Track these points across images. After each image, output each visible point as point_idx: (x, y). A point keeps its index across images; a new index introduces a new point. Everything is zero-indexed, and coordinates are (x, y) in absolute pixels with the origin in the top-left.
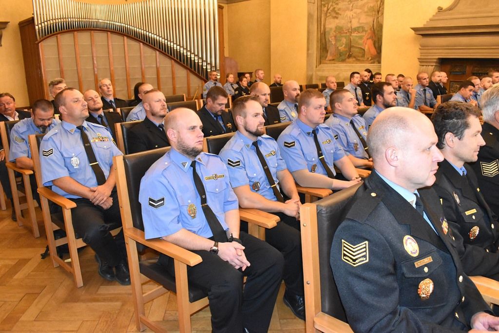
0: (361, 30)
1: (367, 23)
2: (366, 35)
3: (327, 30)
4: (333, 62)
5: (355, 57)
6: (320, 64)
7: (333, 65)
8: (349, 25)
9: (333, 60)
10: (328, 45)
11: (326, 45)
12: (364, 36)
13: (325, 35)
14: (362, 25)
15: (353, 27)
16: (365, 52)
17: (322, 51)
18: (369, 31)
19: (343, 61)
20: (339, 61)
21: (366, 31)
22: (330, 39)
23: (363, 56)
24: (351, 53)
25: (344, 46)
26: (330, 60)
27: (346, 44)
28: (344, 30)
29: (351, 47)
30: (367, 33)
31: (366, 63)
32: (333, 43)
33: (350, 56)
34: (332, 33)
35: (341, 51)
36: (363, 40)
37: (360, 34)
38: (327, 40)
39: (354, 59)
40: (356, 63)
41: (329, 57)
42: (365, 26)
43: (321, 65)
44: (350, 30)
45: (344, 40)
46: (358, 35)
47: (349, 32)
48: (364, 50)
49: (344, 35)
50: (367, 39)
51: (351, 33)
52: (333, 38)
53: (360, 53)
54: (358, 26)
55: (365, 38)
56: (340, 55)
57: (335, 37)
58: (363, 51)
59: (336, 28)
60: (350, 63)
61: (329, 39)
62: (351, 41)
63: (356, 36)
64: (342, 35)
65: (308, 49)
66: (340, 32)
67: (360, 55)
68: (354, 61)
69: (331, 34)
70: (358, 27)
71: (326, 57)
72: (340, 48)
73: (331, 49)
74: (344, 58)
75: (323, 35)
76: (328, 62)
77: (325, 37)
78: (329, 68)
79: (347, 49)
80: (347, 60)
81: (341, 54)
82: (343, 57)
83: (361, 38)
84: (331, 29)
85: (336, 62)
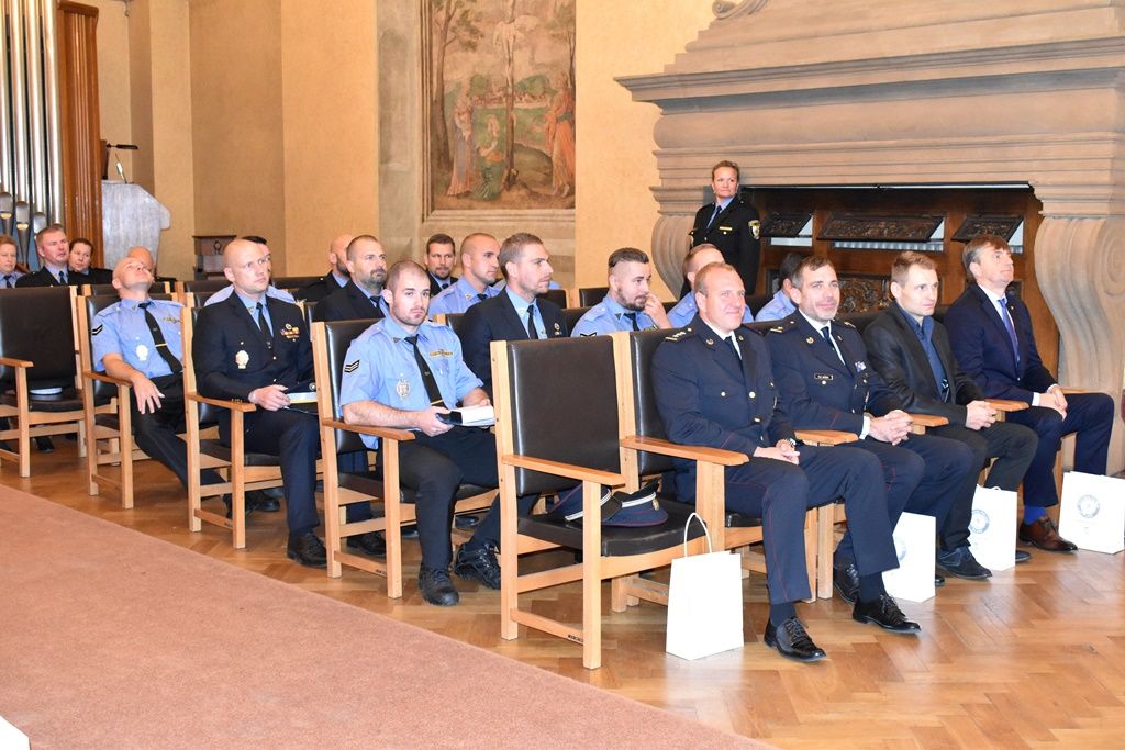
0: (538, 90)
1: (554, 65)
2: (554, 107)
3: (448, 89)
4: (466, 201)
5: (525, 186)
6: (433, 209)
7: (467, 212)
8: (507, 72)
9: (467, 194)
10: (451, 143)
11: (446, 144)
12: (547, 109)
13: (442, 108)
14: (543, 71)
15: (518, 79)
16: (552, 167)
17: (436, 161)
18: (561, 92)
19: (494, 199)
20: (485, 200)
21: (554, 93)
22: (457, 121)
23: (547, 181)
24: (514, 172)
25: (494, 145)
26: (458, 196)
27: (500, 140)
28: (495, 88)
29: (513, 149)
30: (556, 98)
31: (557, 207)
32: (466, 134)
33: (511, 182)
34: (462, 102)
35: (488, 164)
36: (546, 126)
37: (536, 105)
38: (448, 124)
39: (523, 192)
40: (530, 208)
41: (457, 186)
42: (548, 76)
43: (436, 212)
44: (510, 91)
45: (494, 126)
46: (530, 106)
47: (506, 95)
48: (549, 159)
49: (495, 106)
50: (558, 120)
51: (514, 99)
52: (465, 117)
53: (538, 170)
54: (532, 74)
55: (551, 116)
56: (484, 177)
57: (471, 112)
58: (546, 163)
59: (472, 80)
60: (512, 205)
61: (453, 121)
62: (512, 127)
63: (526, 110)
64: (489, 107)
65: (385, 157)
66: (482, 98)
67: (540, 177)
68: (523, 198)
69: (459, 103)
70: (532, 80)
71: (448, 186)
72: (484, 153)
73: (461, 157)
74: (496, 190)
75: (439, 107)
76: (453, 202)
77: (443, 116)
78: (457, 223)
79: (504, 157)
80: (506, 196)
81: (485, 175)
82: (495, 186)
83: (539, 115)
84: (459, 86)
85: (475, 203)
